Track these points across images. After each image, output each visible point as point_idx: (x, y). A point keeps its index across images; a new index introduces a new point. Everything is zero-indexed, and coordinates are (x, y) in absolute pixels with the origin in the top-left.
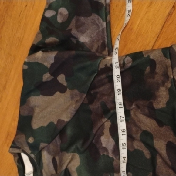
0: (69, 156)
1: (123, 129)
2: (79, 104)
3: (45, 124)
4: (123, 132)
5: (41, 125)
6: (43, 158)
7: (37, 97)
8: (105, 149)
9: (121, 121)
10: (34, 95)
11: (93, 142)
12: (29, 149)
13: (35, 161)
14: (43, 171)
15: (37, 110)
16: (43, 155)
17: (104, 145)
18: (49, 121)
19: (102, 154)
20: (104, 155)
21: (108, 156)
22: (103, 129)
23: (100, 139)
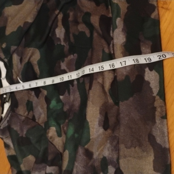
0: (30, 51)
1: (114, 65)
2: (40, 5)
3: (15, 30)
4: (112, 66)
5: (12, 31)
6: (13, 60)
7: (9, 7)
8: (59, 39)
9: (121, 63)
10: (7, 6)
11: (50, 35)
12: (3, 55)
13: (8, 64)
14: (13, 71)
15: (10, 19)
16: (13, 57)
17: (58, 36)
18: (18, 26)
19: (56, 44)
20: (58, 44)
21: (60, 44)
22: (57, 21)
23: (55, 31)
